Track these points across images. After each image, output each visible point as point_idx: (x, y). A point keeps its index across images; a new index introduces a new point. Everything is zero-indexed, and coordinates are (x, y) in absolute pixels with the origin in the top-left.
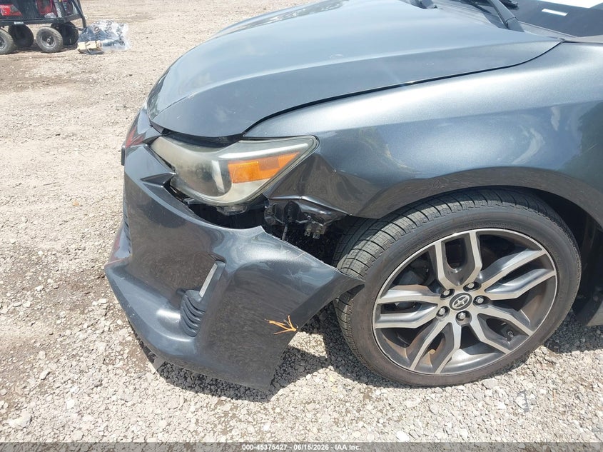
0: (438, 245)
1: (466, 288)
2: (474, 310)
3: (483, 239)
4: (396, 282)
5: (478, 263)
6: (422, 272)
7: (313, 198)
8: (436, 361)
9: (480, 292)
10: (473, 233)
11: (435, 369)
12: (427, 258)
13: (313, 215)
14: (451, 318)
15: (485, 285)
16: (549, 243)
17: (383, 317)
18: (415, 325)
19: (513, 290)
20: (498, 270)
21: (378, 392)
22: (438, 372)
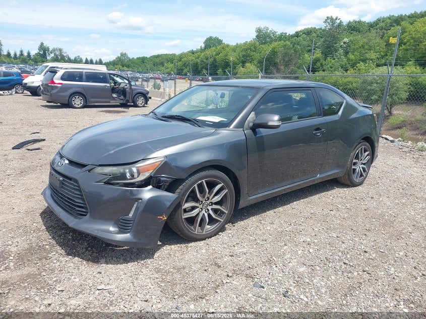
0: (196, 185)
1: (206, 201)
2: (210, 208)
3: (207, 182)
4: (186, 202)
5: (207, 191)
6: (193, 197)
7: (167, 175)
8: (202, 229)
9: (210, 201)
10: (204, 181)
11: (203, 231)
12: (193, 191)
13: (165, 181)
14: (204, 212)
15: (210, 198)
16: (224, 181)
17: (185, 214)
18: (194, 215)
19: (217, 198)
20: (213, 192)
21: (190, 245)
22: (204, 233)
